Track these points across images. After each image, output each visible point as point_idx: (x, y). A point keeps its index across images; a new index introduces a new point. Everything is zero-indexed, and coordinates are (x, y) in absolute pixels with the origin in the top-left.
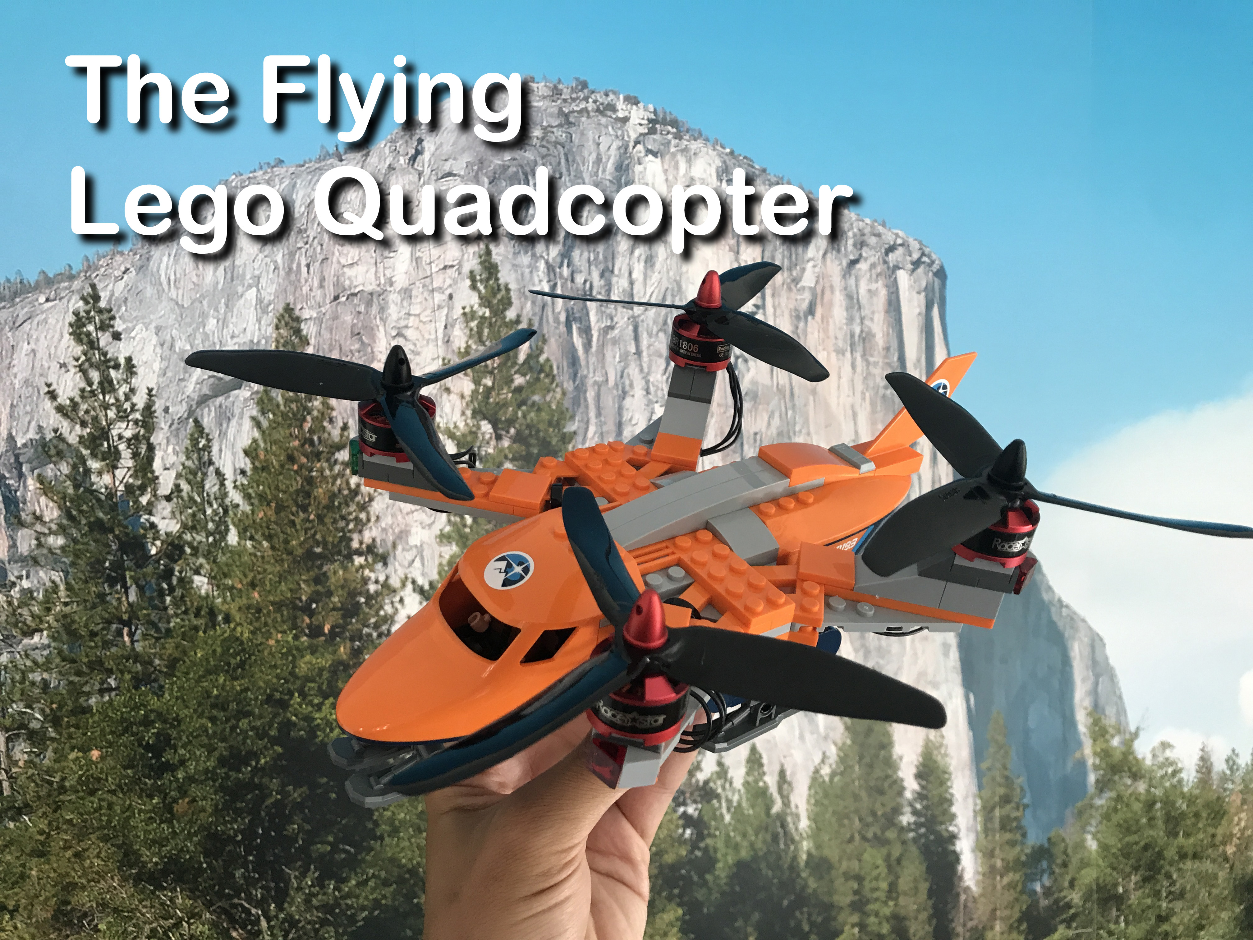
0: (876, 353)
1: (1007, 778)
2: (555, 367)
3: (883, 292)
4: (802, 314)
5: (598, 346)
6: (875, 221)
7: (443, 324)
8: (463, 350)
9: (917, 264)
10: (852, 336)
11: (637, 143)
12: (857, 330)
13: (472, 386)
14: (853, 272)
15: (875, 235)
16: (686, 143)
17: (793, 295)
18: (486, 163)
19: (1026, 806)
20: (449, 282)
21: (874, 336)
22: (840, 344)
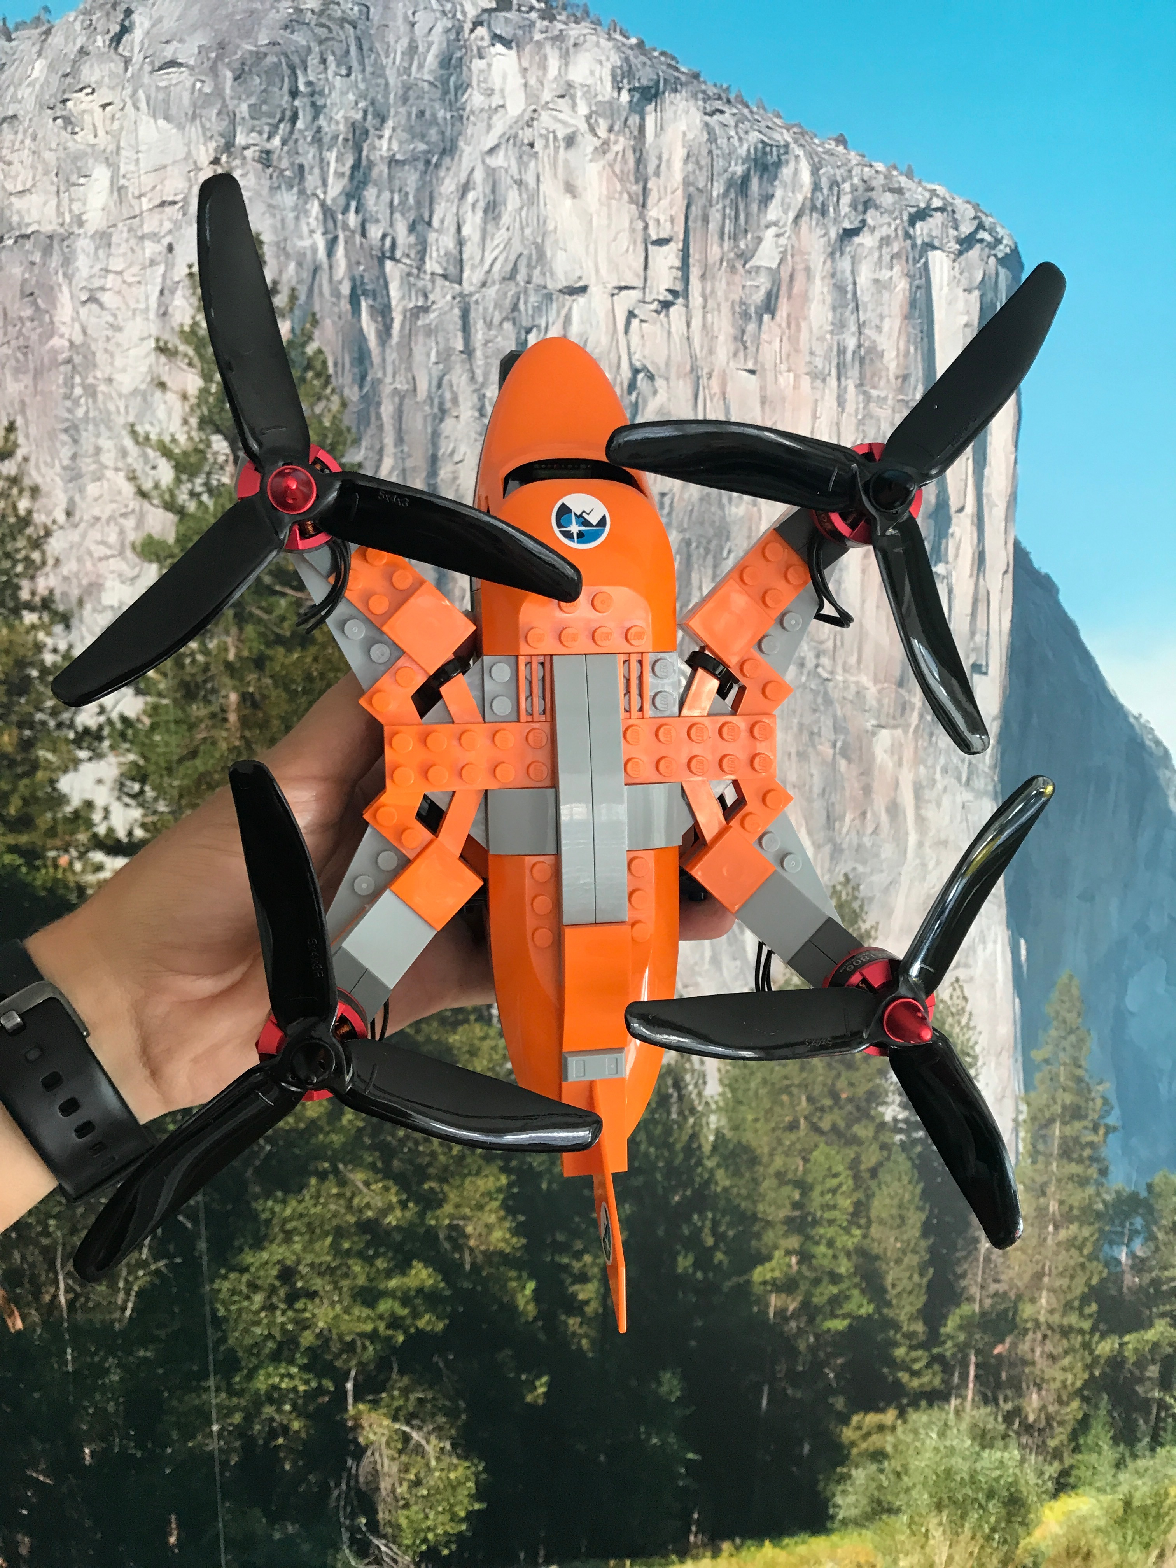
0: (883, 383)
1: (1079, 1080)
2: (330, 364)
3: (902, 285)
4: (752, 310)
5: (401, 336)
6: (895, 167)
7: (159, 288)
8: (187, 328)
9: (967, 243)
10: (842, 351)
11: (477, 23)
12: (851, 343)
13: (200, 383)
14: (848, 249)
15: (892, 190)
16: (561, 26)
17: (737, 278)
18: (230, 48)
19: (1109, 1130)
20: (168, 225)
21: (881, 355)
22: (819, 362)
